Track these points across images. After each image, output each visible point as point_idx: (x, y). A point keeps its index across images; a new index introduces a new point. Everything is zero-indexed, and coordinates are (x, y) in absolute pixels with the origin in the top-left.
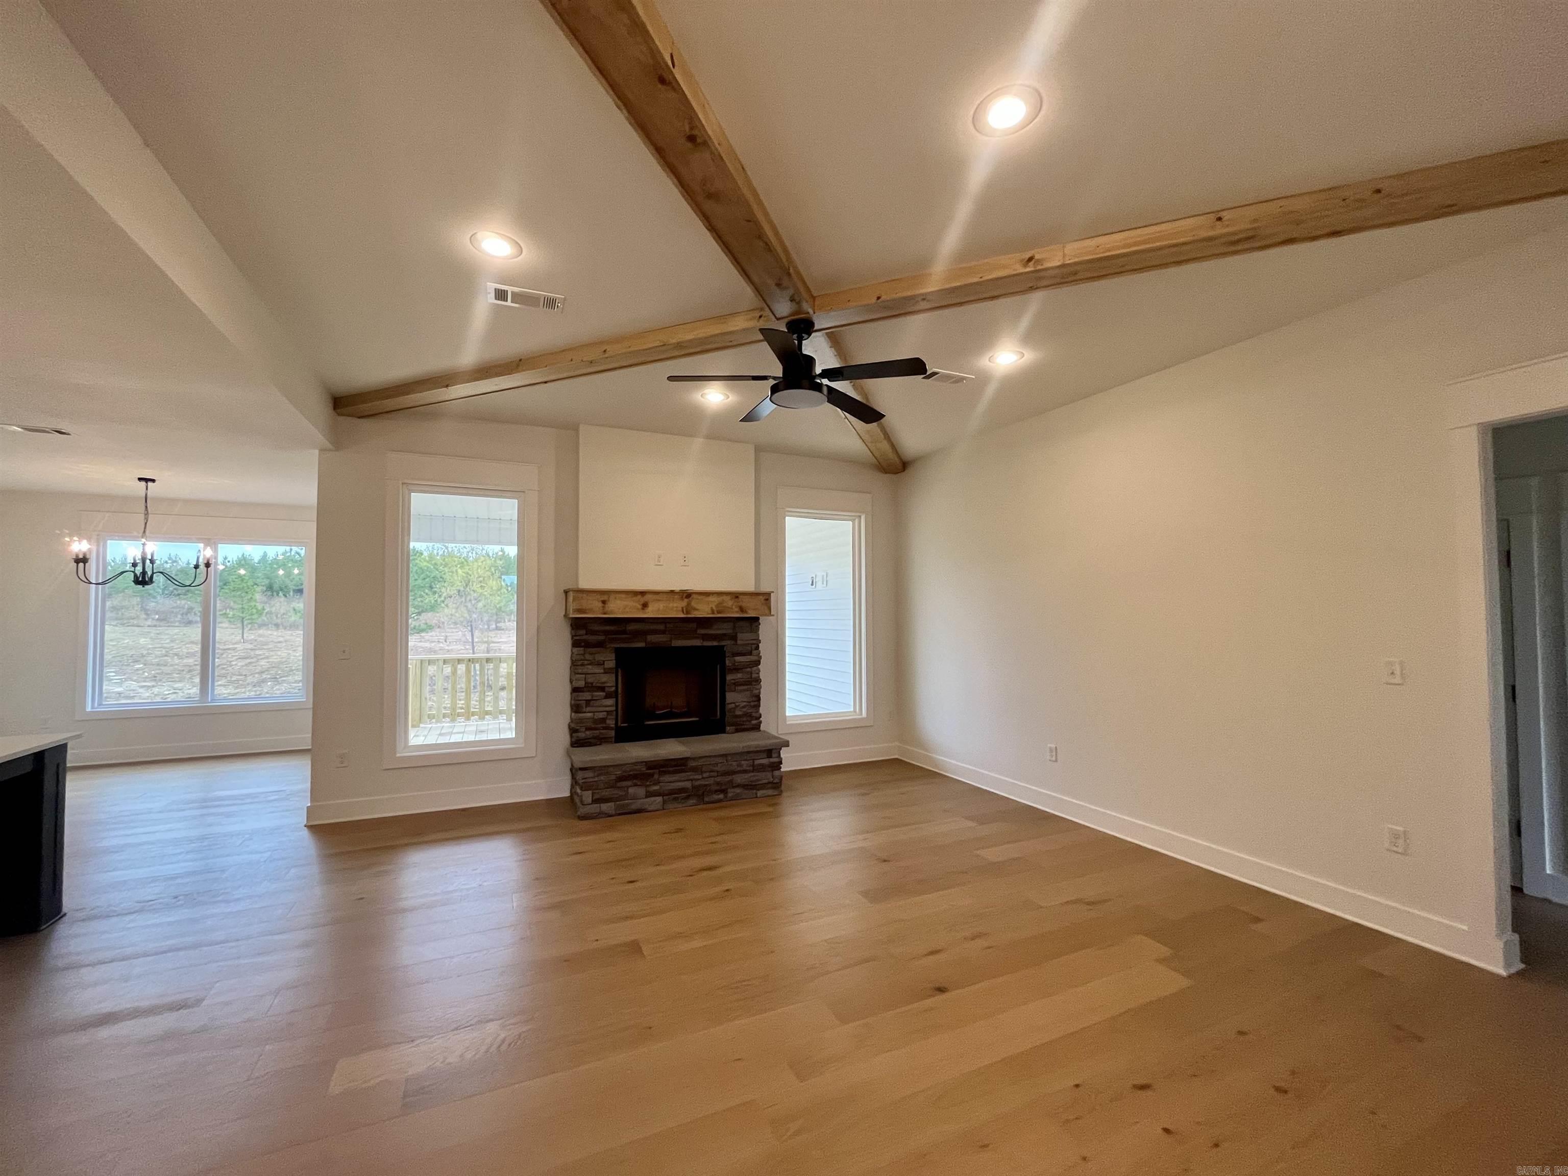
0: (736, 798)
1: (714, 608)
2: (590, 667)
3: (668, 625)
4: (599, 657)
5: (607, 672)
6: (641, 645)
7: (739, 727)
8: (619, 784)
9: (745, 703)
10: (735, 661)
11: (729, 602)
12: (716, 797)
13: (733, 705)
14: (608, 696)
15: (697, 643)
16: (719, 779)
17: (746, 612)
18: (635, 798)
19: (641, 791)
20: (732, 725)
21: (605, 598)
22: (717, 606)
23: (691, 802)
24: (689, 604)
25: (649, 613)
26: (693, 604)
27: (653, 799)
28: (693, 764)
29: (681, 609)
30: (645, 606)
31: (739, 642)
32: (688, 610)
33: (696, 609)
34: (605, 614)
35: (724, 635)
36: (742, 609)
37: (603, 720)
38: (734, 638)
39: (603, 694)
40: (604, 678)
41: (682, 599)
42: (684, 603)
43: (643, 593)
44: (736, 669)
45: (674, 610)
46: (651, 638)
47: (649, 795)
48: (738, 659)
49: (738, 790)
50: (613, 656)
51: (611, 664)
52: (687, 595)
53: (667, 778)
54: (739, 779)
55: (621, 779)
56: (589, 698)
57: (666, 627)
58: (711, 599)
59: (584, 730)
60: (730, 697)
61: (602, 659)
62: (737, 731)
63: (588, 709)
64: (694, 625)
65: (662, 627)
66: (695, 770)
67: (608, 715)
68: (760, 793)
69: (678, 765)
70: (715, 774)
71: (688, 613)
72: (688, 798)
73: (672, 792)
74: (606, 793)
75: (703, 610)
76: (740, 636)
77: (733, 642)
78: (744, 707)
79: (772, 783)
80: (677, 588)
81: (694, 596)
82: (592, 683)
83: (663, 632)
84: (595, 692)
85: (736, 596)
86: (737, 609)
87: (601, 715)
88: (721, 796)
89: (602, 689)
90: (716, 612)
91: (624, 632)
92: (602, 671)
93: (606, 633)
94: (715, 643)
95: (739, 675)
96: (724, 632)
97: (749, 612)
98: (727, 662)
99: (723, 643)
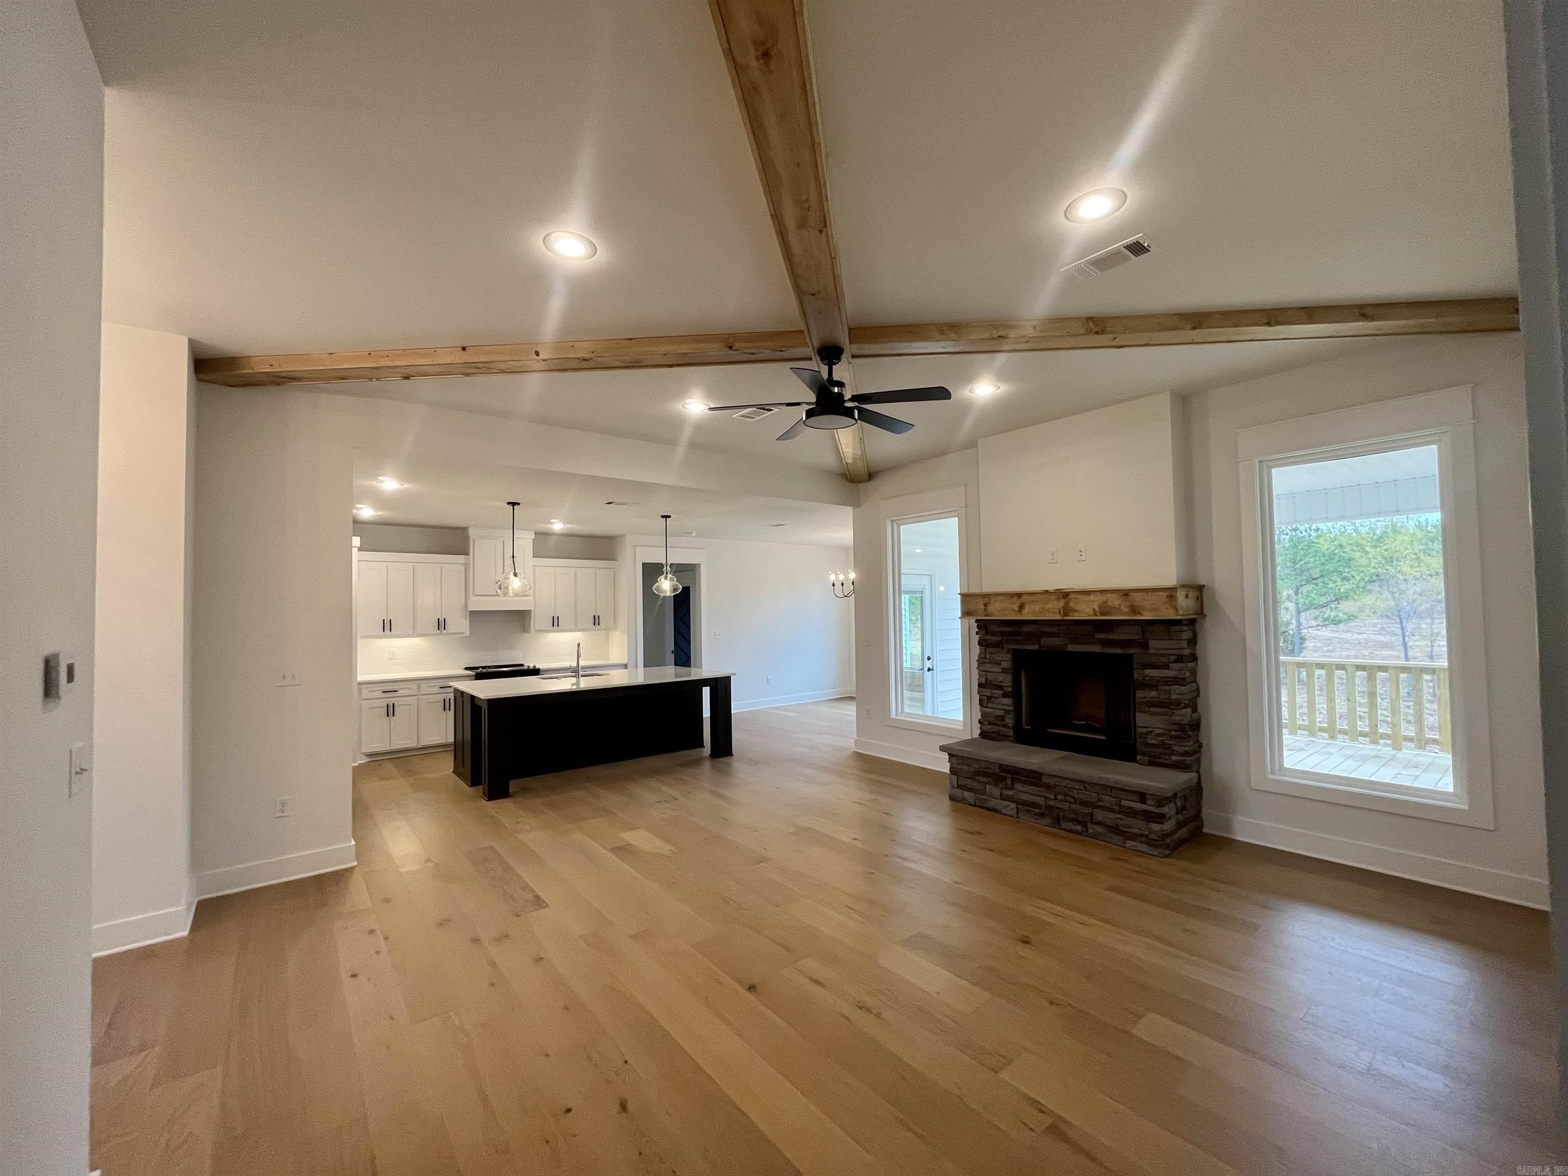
0: (1094, 836)
1: (1097, 609)
2: (990, 665)
3: (1061, 627)
4: (997, 658)
5: (1004, 671)
6: (1036, 647)
7: (1154, 760)
8: (977, 778)
9: (1161, 731)
10: (1144, 674)
11: (1115, 601)
12: (1070, 826)
13: (1144, 730)
14: (1005, 695)
15: (1097, 649)
16: (1074, 806)
17: (1139, 613)
18: (991, 796)
19: (996, 791)
20: (1144, 754)
21: (987, 600)
22: (1099, 607)
23: (1047, 821)
24: (1066, 604)
25: (1026, 615)
26: (1071, 604)
27: (1007, 803)
28: (1045, 780)
29: (1057, 610)
30: (1021, 607)
31: (1150, 651)
32: (1066, 610)
33: (1074, 611)
34: (987, 616)
35: (1130, 641)
36: (1134, 610)
37: (1002, 718)
38: (1145, 646)
39: (1002, 692)
40: (1001, 677)
41: (1058, 599)
42: (1061, 604)
43: (1019, 595)
44: (1149, 685)
45: (1052, 612)
46: (1043, 640)
47: (1003, 798)
48: (1148, 672)
49: (1099, 829)
50: (1009, 657)
51: (1006, 664)
52: (1064, 595)
53: (1018, 786)
54: (1099, 815)
55: (978, 773)
56: (989, 694)
57: (1060, 630)
58: (1092, 597)
59: (987, 723)
60: (1142, 719)
61: (1000, 659)
62: (1151, 764)
63: (990, 705)
64: (1090, 628)
65: (1055, 630)
66: (1048, 787)
67: (1005, 713)
68: (1129, 844)
69: (1033, 777)
70: (1072, 800)
71: (1065, 615)
72: (1041, 815)
73: (1025, 803)
74: (968, 782)
75: (1085, 611)
76: (1153, 643)
77: (1142, 651)
78: (1159, 735)
79: (1147, 836)
80: (1052, 587)
81: (1072, 596)
82: (991, 681)
83: (1057, 635)
84: (996, 690)
85: (1125, 593)
86: (1126, 610)
87: (1001, 713)
88: (1079, 828)
89: (1001, 688)
90: (1098, 614)
91: (1018, 634)
92: (1000, 670)
93: (1003, 634)
94: (1119, 651)
95: (1154, 693)
96: (1128, 637)
97: (1145, 613)
98: (1136, 675)
99: (1131, 651)
